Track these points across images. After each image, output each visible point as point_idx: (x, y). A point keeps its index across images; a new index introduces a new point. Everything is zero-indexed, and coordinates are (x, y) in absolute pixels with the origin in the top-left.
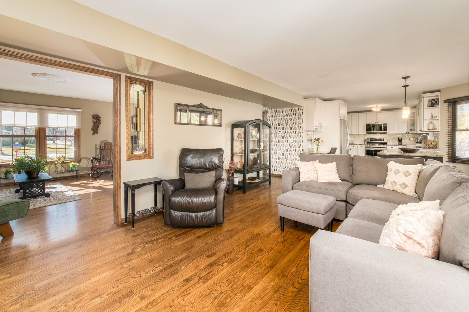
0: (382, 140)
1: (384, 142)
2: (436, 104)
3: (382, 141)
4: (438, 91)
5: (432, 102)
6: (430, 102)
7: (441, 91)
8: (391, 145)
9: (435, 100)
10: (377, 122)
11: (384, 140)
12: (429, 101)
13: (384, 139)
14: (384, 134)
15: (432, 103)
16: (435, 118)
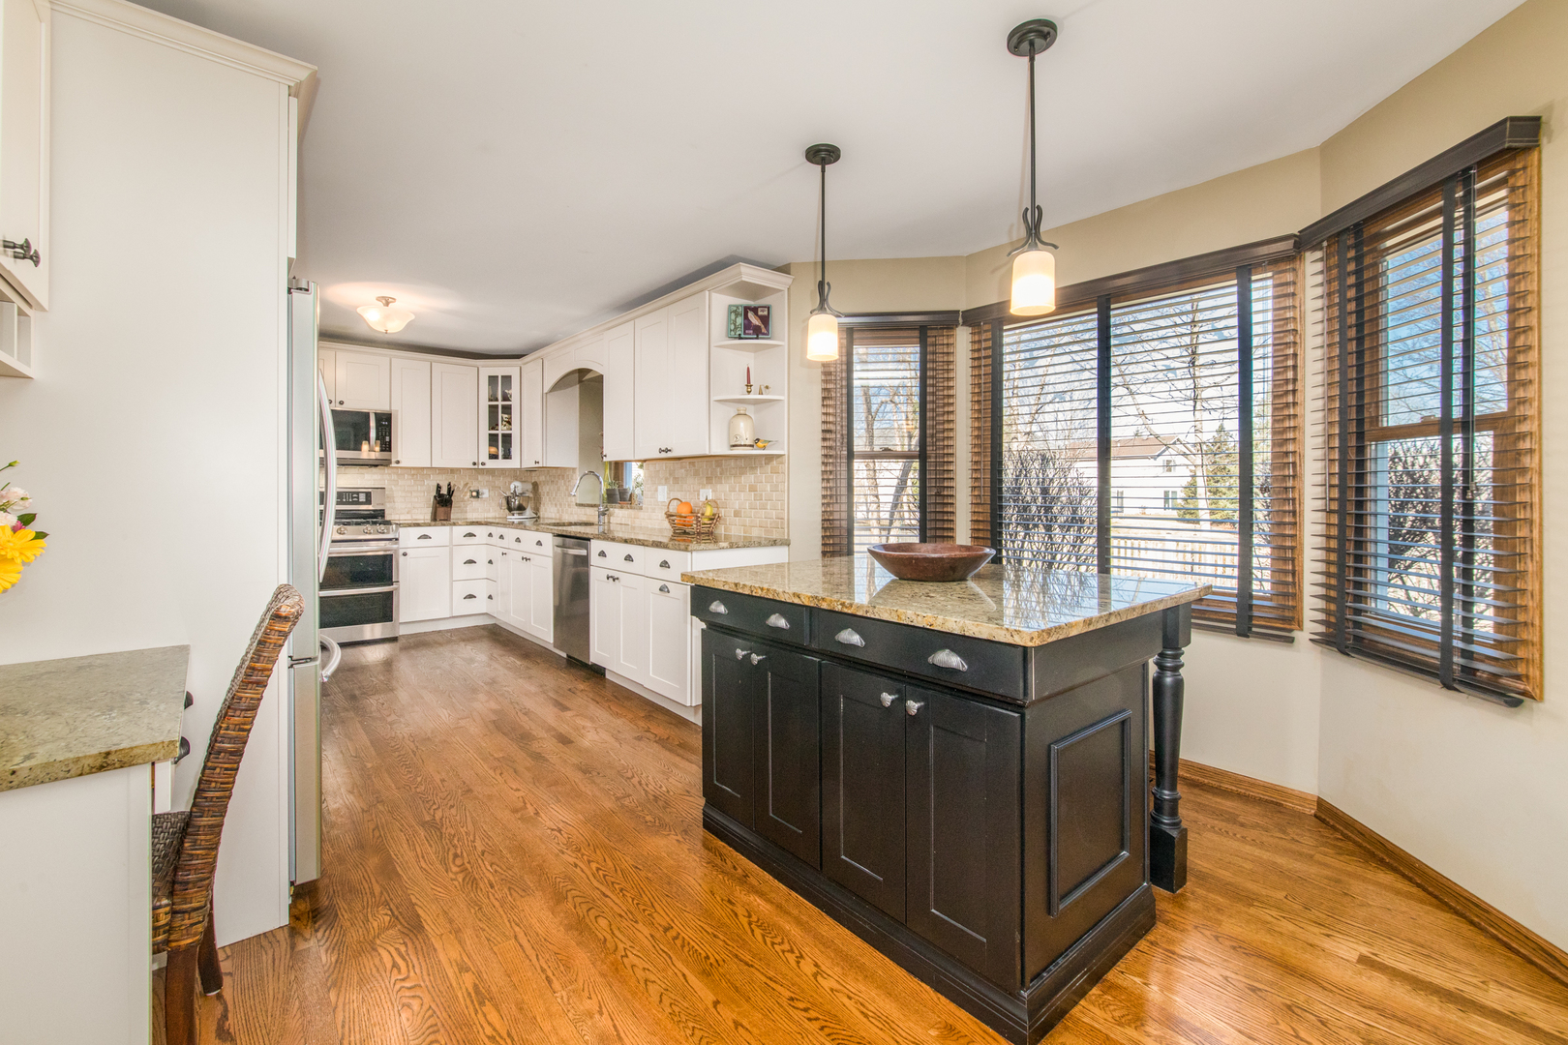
0: (362, 498)
1: (370, 507)
2: (764, 330)
3: (358, 503)
4: (784, 269)
5: (746, 317)
6: (737, 315)
7: (792, 270)
8: (418, 525)
9: (760, 313)
10: (341, 403)
11: (368, 501)
12: (733, 311)
13: (368, 495)
14: (374, 469)
15: (748, 325)
16: (761, 393)
